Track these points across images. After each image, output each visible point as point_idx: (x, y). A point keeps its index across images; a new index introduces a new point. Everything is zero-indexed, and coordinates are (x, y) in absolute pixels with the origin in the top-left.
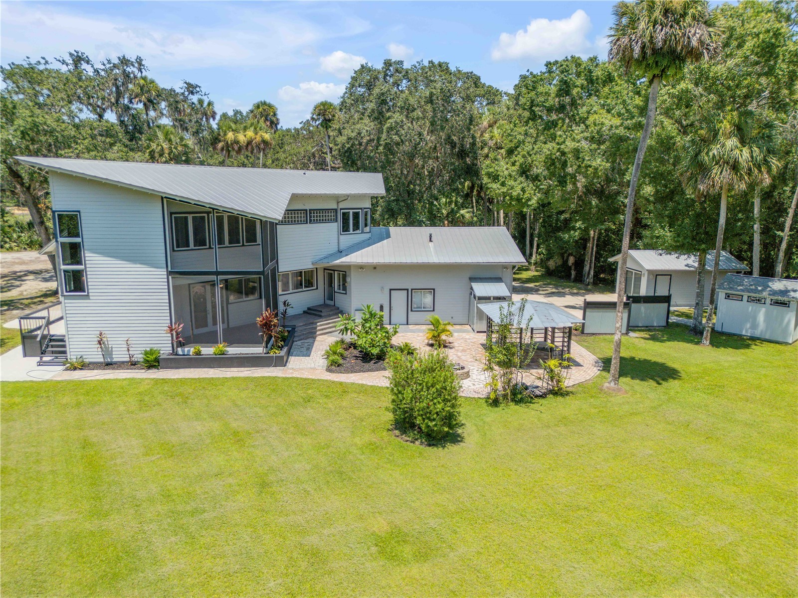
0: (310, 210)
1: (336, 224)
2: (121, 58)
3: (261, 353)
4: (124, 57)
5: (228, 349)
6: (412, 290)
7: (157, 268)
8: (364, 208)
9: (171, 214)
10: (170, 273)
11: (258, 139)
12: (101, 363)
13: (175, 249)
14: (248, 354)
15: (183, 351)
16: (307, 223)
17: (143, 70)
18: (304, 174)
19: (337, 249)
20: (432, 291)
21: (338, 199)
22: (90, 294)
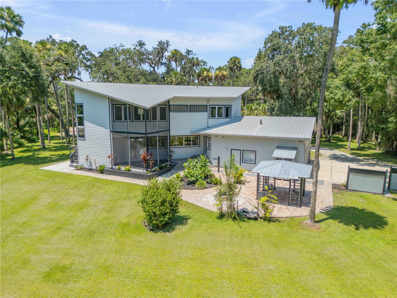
0: (190, 105)
1: (206, 113)
2: (160, 42)
3: (142, 173)
4: (161, 41)
5: (132, 169)
6: (243, 150)
7: (106, 129)
8: (226, 105)
9: (113, 105)
10: (112, 131)
11: (221, 74)
12: (87, 168)
13: (115, 121)
14: (138, 172)
15: (116, 167)
16: (188, 112)
17: (168, 46)
18: (198, 88)
19: (207, 126)
20: (255, 152)
21: (208, 99)
22: (86, 139)
